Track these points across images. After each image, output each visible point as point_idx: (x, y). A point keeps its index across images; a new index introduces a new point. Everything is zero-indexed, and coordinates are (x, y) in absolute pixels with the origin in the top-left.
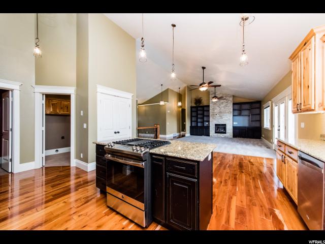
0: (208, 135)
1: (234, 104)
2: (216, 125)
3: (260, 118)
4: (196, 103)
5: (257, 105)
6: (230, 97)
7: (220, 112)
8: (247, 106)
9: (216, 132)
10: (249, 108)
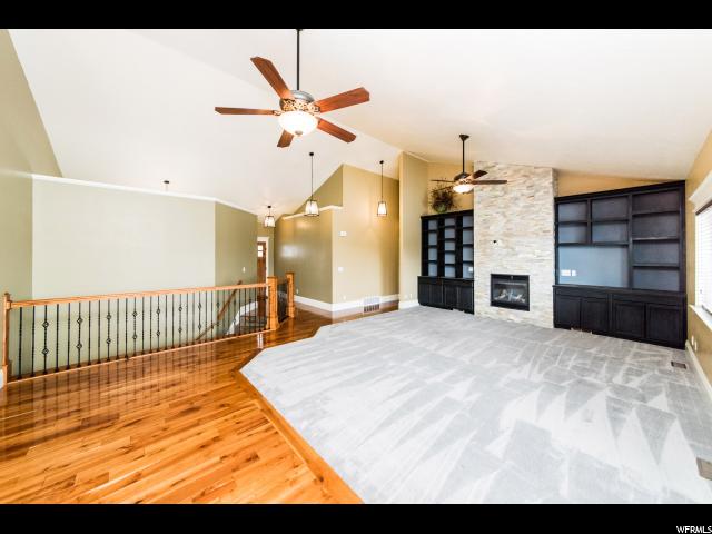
0: (469, 310)
1: (559, 201)
2: (494, 277)
3: (683, 255)
4: (435, 206)
5: (668, 200)
6: (544, 175)
7: (508, 234)
8: (618, 208)
9: (494, 303)
10: (624, 216)
